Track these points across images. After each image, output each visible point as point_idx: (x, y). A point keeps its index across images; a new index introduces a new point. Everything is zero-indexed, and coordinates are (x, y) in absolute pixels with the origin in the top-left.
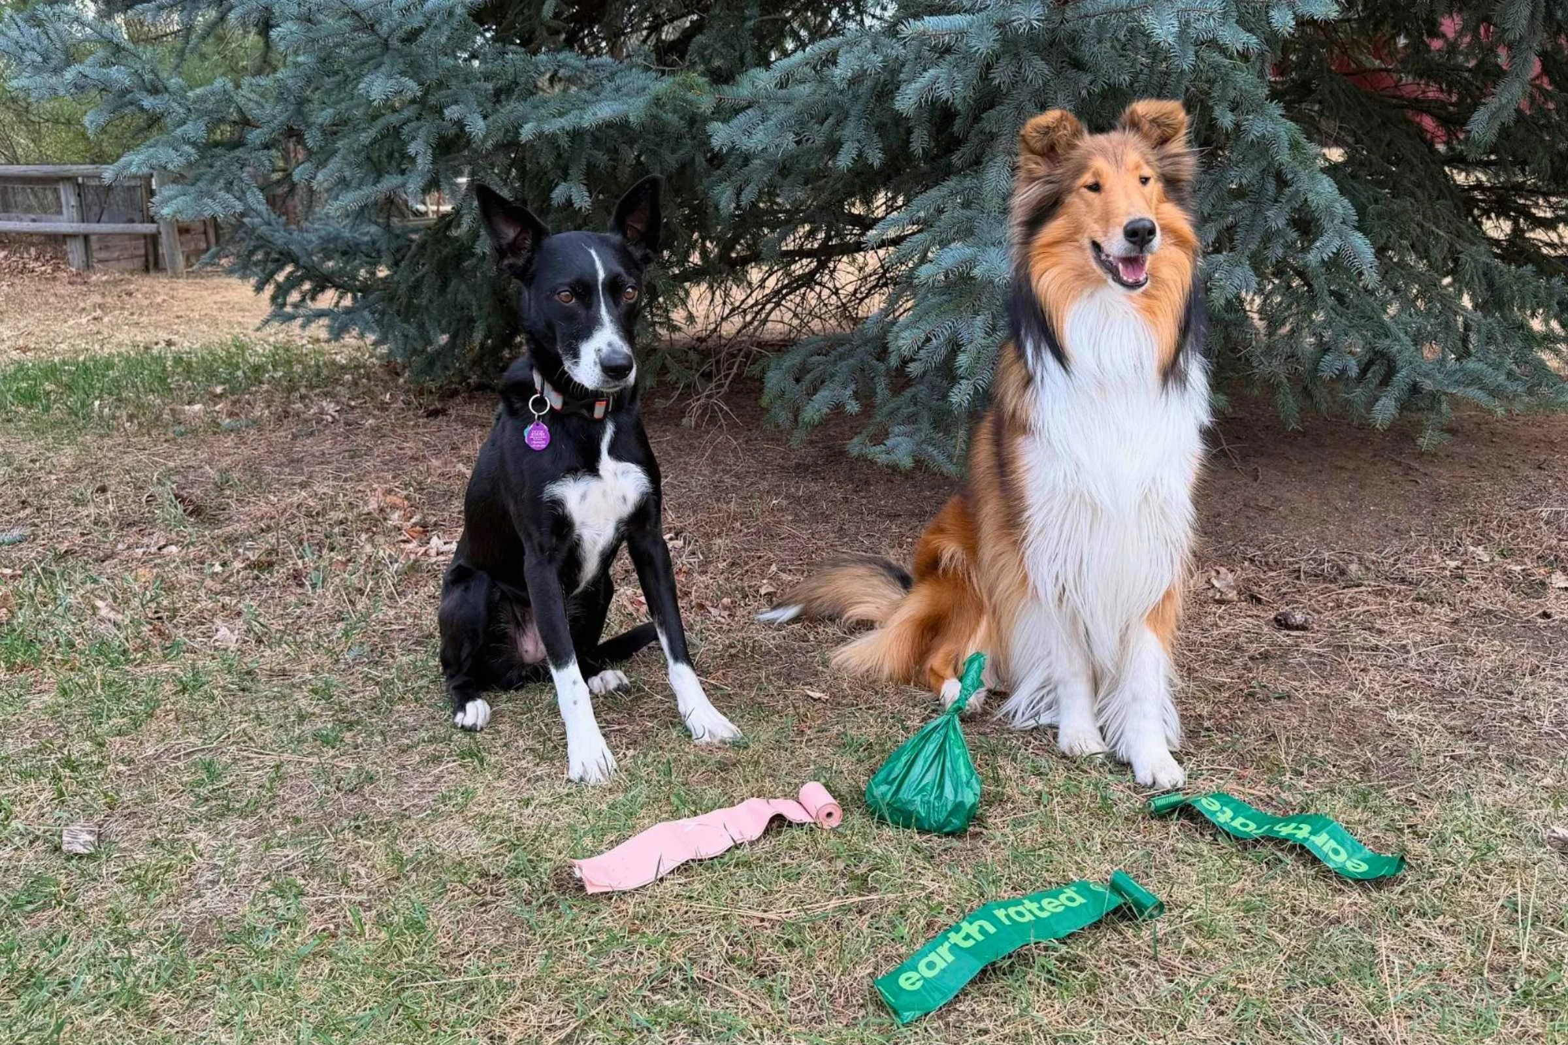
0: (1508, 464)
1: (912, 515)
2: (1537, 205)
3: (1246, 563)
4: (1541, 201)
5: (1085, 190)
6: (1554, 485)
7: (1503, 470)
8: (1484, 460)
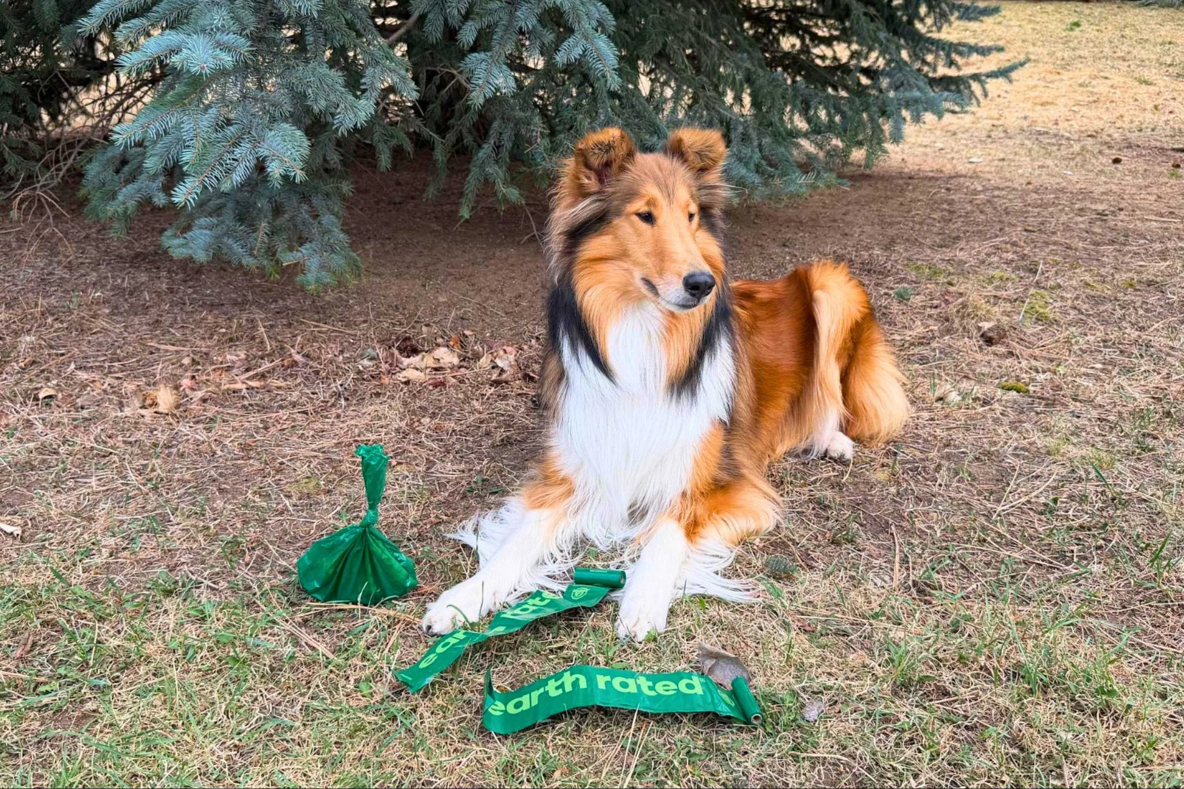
0: (760, 242)
1: (235, 304)
2: (816, 25)
3: (533, 341)
4: (820, 23)
5: (635, 219)
6: (791, 262)
7: (756, 248)
8: (742, 239)
